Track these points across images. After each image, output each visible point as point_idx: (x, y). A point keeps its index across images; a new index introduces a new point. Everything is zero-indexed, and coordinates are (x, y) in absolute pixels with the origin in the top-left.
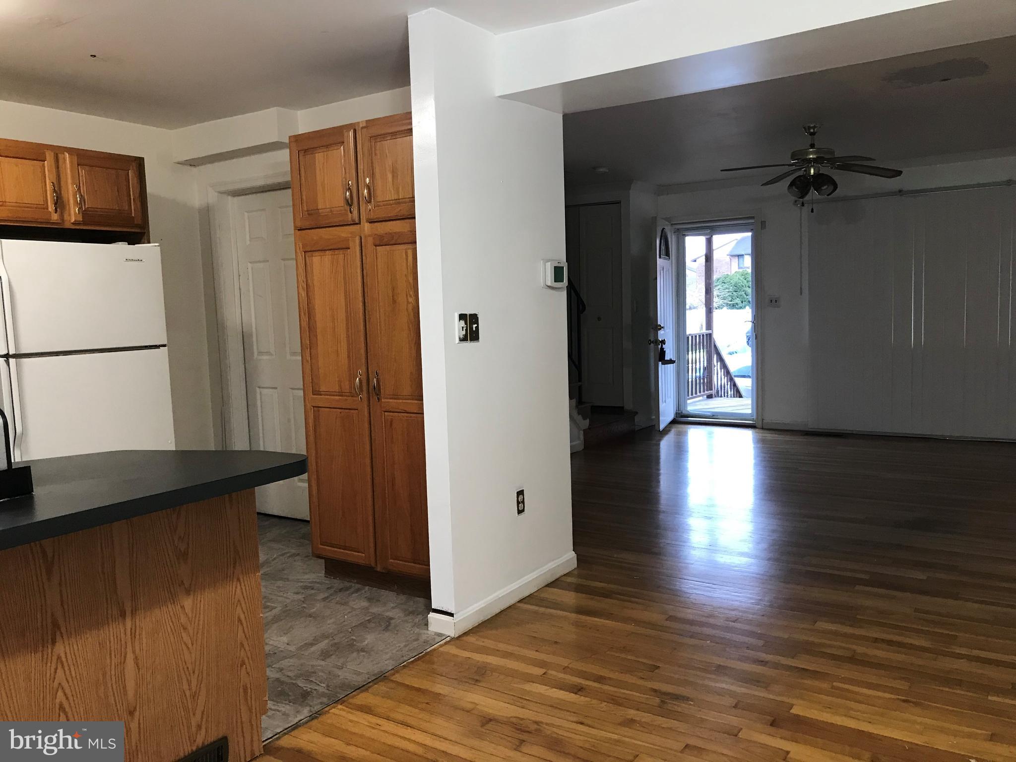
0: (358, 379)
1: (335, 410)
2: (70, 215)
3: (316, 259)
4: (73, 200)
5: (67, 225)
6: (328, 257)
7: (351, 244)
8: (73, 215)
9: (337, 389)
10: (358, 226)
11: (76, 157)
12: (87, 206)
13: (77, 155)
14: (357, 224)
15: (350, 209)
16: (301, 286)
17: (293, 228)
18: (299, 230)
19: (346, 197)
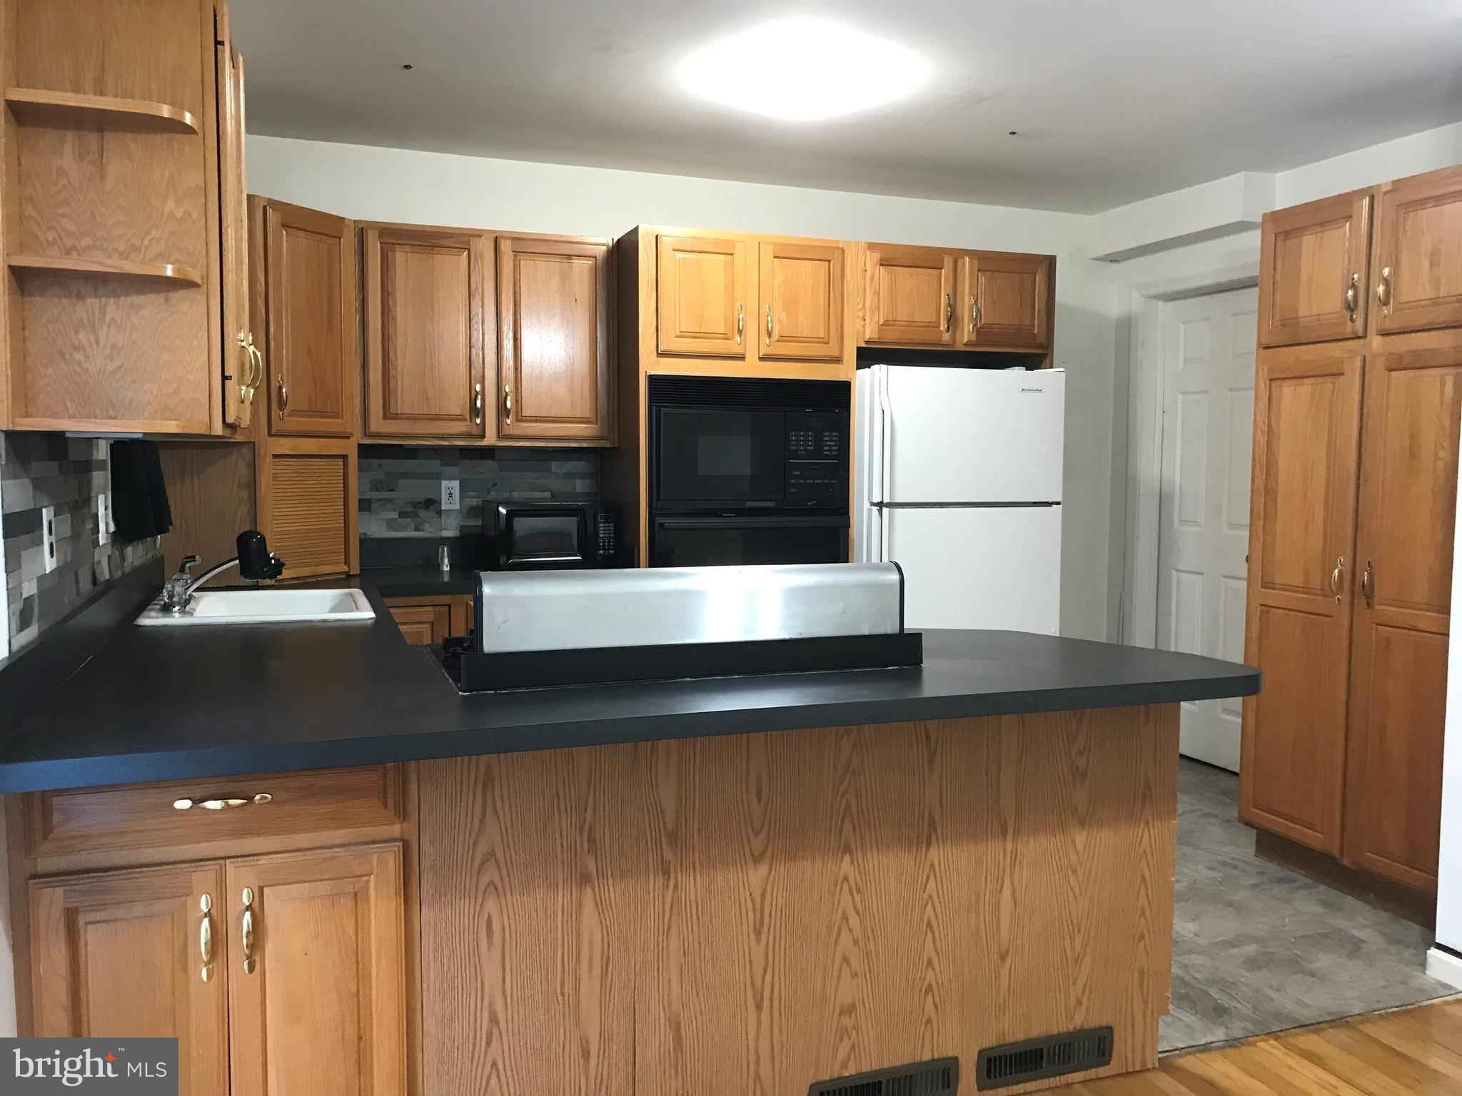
0: (1337, 570)
1: (1294, 613)
2: (963, 334)
3: (1287, 391)
4: (969, 315)
5: (959, 347)
6: (1306, 388)
7: (1347, 369)
8: (966, 335)
9: (1300, 583)
10: (1362, 341)
11: (977, 262)
12: (983, 323)
13: (979, 259)
14: (1360, 338)
15: (1352, 316)
16: (1259, 430)
17: (1255, 345)
18: (1265, 348)
19: (1346, 297)
